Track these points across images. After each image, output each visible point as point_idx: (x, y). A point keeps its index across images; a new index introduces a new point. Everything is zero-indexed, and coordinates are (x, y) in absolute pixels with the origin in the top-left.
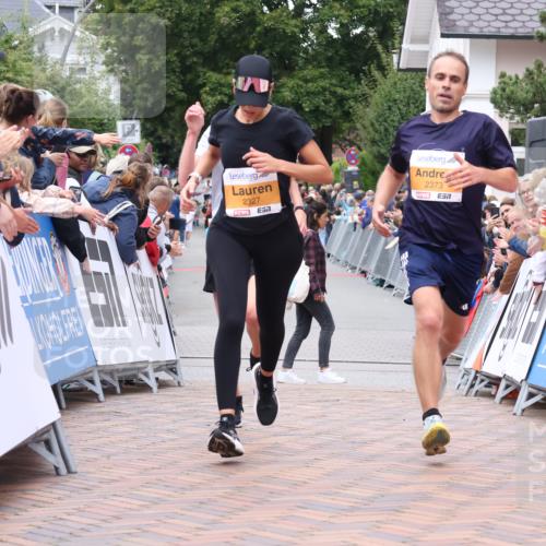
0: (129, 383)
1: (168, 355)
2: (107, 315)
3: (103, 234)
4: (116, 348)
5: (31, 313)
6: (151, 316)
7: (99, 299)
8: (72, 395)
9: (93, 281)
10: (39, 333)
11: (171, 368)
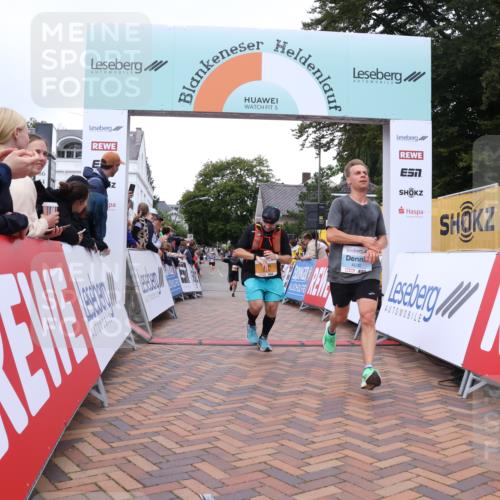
0: (190, 296)
1: (199, 289)
2: (185, 280)
3: (185, 261)
4: (187, 288)
5: (168, 279)
6: (196, 281)
7: (183, 276)
8: (177, 299)
9: (182, 272)
10: (170, 285)
11: (200, 293)
